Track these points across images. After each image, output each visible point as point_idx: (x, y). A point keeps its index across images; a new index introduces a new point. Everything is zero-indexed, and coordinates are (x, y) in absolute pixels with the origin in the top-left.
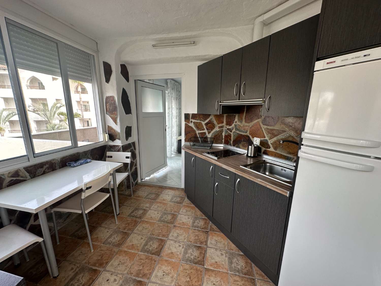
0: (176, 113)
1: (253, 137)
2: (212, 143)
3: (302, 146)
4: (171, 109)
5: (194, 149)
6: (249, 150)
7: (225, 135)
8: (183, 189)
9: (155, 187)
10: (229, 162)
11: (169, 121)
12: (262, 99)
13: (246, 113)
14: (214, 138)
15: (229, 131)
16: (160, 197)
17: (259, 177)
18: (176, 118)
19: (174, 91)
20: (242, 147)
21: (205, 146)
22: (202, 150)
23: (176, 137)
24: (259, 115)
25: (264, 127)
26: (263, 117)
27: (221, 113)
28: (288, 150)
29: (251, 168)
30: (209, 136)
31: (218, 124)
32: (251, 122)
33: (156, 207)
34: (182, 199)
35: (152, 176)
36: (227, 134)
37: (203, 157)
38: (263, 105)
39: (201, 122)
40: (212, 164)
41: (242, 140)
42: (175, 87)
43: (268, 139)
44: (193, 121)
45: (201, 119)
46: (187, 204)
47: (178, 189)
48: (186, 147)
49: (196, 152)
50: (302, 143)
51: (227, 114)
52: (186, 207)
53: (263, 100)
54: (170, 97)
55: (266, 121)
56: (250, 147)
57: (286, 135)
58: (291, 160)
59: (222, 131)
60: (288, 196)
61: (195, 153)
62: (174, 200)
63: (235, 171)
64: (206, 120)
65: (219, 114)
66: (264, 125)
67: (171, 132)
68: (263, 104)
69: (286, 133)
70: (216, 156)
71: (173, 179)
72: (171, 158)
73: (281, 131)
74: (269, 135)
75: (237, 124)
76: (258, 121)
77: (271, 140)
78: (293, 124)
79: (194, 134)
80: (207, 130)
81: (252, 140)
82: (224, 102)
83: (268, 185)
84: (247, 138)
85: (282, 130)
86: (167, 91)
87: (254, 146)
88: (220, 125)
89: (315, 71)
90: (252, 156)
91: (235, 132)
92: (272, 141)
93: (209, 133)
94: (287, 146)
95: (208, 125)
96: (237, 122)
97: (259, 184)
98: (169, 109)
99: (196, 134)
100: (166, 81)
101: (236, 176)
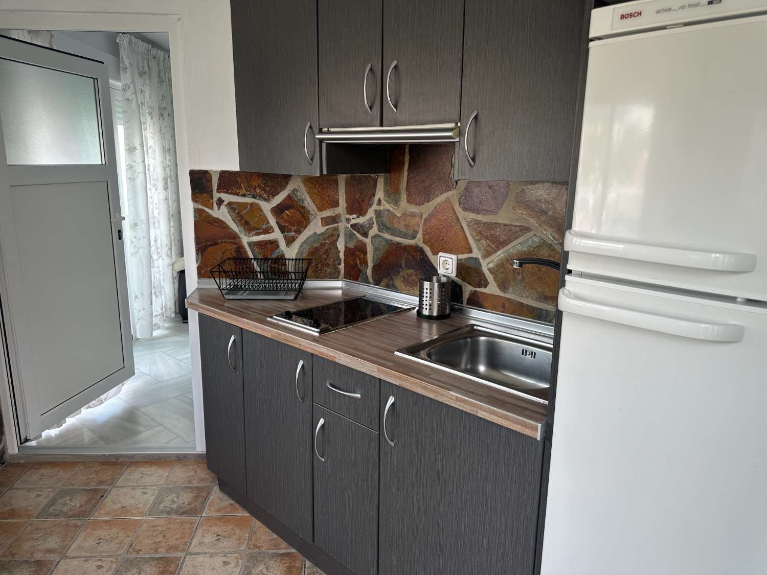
0: (165, 169)
1: (436, 253)
2: (304, 279)
3: (567, 277)
4: (138, 152)
5: (231, 302)
6: (425, 295)
7: (346, 247)
8: (200, 455)
9: (84, 463)
10: (359, 343)
11: (134, 197)
12: (452, 125)
13: (409, 170)
14: (309, 261)
15: (358, 232)
16: (108, 500)
17: (455, 386)
18: (166, 188)
19: (148, 82)
20: (403, 287)
21: (276, 291)
22: (267, 305)
23: (167, 261)
24: (449, 177)
25: (465, 217)
26: (462, 185)
27: (325, 172)
28: (540, 290)
29: (429, 357)
30: (291, 252)
31: (321, 209)
32: (427, 202)
33: (91, 542)
34: (201, 494)
35: (70, 421)
36: (351, 245)
37: (269, 331)
38: (457, 144)
39: (257, 204)
40: (303, 354)
41: (403, 262)
42: (153, 64)
43: (480, 257)
44: (227, 198)
45: (258, 190)
46: (218, 511)
47: (181, 459)
48: (206, 298)
49: (241, 314)
50: (569, 267)
51: (349, 175)
52: (216, 525)
53: (456, 127)
54: (134, 106)
55: (471, 197)
56: (427, 285)
57: (530, 242)
58: (549, 319)
59: (333, 236)
60: (539, 439)
61: (240, 319)
62: (167, 503)
63: (379, 370)
64: (274, 194)
65: (318, 174)
66: (465, 209)
67: (144, 242)
68: (457, 140)
69: (531, 234)
70: (316, 324)
71: (161, 425)
72: (152, 342)
73: (518, 229)
74: (483, 242)
75: (382, 208)
76: (448, 198)
77: (489, 259)
78: (550, 206)
79: (235, 246)
80: (283, 232)
81: (432, 261)
82: (332, 130)
83: (482, 410)
84: (418, 256)
85: (520, 226)
86: (119, 79)
87: (439, 281)
88: (328, 213)
89: (592, 40)
90: (435, 314)
91: (379, 236)
92: (492, 261)
93: (290, 241)
94: (536, 277)
95: (284, 215)
96: (383, 202)
97: (454, 407)
98: (131, 150)
99: (240, 248)
100: (112, 41)
101: (382, 388)
